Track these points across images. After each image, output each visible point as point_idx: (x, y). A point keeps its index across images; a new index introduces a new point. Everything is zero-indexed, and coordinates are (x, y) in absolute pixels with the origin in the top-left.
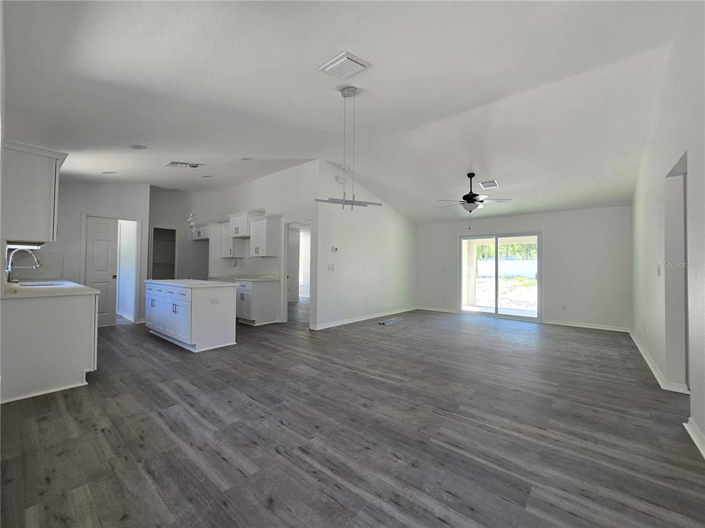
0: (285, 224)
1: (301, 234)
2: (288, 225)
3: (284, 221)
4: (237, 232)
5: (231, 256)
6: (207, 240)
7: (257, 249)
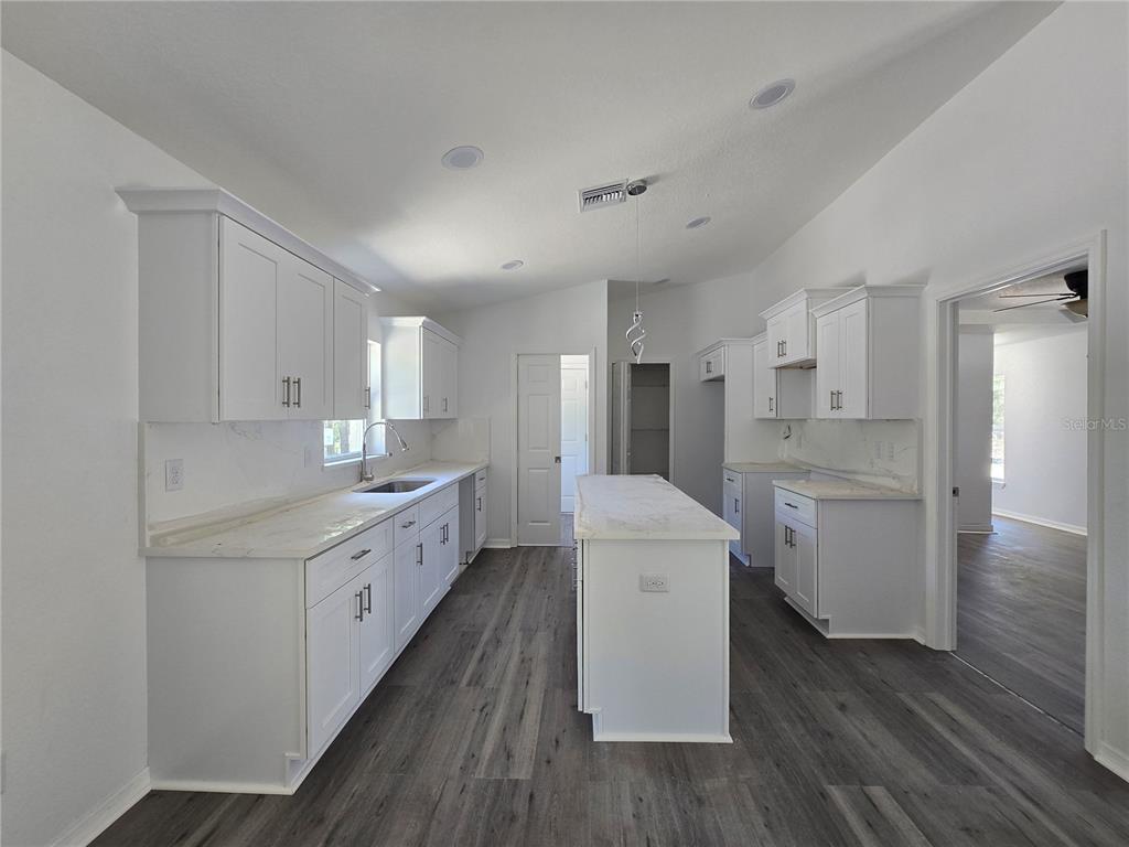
0: (942, 303)
1: (998, 339)
2: (954, 305)
3: (932, 295)
4: (781, 354)
5: (772, 415)
6: (721, 380)
7: (836, 395)
